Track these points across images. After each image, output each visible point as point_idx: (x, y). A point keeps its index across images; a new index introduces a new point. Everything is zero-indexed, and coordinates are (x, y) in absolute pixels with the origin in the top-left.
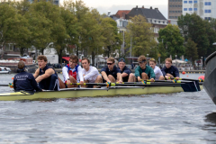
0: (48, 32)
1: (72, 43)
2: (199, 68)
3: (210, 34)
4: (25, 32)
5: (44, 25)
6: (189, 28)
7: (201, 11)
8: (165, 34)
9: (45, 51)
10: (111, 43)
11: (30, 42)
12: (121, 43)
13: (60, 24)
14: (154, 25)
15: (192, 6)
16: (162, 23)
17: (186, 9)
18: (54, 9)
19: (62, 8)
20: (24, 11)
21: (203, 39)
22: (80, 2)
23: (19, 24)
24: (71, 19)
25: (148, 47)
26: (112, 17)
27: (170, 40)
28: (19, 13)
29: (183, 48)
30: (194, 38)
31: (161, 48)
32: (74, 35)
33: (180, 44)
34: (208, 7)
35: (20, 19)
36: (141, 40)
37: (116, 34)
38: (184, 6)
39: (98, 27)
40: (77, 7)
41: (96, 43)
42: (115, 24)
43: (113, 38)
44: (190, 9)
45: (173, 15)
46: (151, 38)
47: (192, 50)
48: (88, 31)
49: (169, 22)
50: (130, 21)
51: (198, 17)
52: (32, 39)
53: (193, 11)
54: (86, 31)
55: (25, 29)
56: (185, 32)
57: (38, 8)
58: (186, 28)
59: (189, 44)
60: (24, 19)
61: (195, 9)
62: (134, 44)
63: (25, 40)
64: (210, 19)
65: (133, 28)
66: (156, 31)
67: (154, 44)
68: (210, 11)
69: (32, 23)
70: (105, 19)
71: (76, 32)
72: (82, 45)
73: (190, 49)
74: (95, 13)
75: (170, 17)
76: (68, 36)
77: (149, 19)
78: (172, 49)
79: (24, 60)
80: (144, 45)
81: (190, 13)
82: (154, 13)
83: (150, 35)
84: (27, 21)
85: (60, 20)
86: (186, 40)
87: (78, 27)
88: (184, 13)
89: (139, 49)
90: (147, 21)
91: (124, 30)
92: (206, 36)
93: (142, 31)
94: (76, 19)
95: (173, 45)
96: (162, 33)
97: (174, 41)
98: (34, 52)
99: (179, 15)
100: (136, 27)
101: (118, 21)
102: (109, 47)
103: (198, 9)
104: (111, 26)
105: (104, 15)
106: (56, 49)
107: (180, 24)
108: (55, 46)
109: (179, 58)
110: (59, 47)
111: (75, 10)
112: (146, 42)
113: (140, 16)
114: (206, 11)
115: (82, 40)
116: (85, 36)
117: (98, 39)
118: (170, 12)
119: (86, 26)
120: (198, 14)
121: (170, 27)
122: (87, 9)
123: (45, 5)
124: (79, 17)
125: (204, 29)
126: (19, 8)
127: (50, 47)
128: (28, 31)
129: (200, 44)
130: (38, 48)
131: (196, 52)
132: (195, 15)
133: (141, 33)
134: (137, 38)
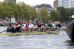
0: (12, 12)
1: (21, 16)
2: (64, 25)
3: (68, 13)
4: (4, 12)
5: (11, 10)
6: (61, 11)
7: (65, 5)
8: (53, 13)
9: (11, 19)
10: (34, 16)
11: (6, 16)
12: (37, 16)
13: (17, 10)
14: (49, 10)
15: (62, 4)
16: (51, 10)
17: (59, 5)
18: (15, 4)
19: (17, 4)
20: (4, 5)
21: (65, 15)
22: (23, 2)
23: (3, 9)
24: (20, 8)
25: (46, 18)
26: (34, 7)
27: (54, 15)
28: (2, 6)
29: (59, 18)
30: (62, 15)
31: (51, 18)
32: (21, 13)
33: (58, 16)
34: (67, 4)
35: (3, 8)
36: (44, 15)
37: (36, 13)
38: (59, 4)
39: (29, 11)
40: (22, 4)
41: (29, 16)
42: (35, 10)
43: (35, 14)
44: (61, 5)
45: (55, 7)
46: (48, 15)
47: (61, 19)
48: (26, 12)
49: (54, 9)
50: (40, 9)
51: (64, 8)
52: (7, 15)
53: (62, 6)
54: (25, 12)
55: (4, 11)
56: (59, 13)
57: (9, 4)
58: (60, 11)
59: (61, 16)
60: (4, 8)
61: (63, 5)
62: (42, 17)
63: (4, 15)
64: (68, 8)
65: (41, 11)
66: (49, 12)
67: (49, 17)
68: (68, 6)
69: (7, 9)
70: (32, 8)
71: (22, 12)
72: (24, 17)
73: (61, 18)
74: (28, 6)
75: (54, 7)
76: (19, 14)
77: (47, 8)
78: (55, 18)
79: (4, 22)
80: (45, 17)
81: (61, 6)
82: (49, 6)
83: (47, 13)
84: (5, 8)
85: (17, 8)
86: (60, 15)
87: (22, 11)
88: (59, 6)
89: (44, 18)
90: (46, 9)
91: (38, 12)
92: (66, 14)
93: (45, 12)
94: (22, 8)
95: (55, 17)
96: (51, 13)
97: (55, 15)
98: (8, 19)
99: (57, 7)
100: (43, 11)
101: (36, 9)
102: (33, 18)
103: (64, 5)
104: (34, 10)
105: (32, 7)
106: (15, 18)
107: (58, 10)
108: (15, 17)
109: (57, 21)
110: (16, 17)
111: (22, 5)
112: (46, 16)
113: (44, 7)
114: (67, 6)
115: (24, 15)
116: (25, 14)
117: (30, 15)
118: (54, 6)
119: (25, 10)
120: (64, 6)
121: (54, 11)
122: (26, 5)
123: (11, 3)
124: (23, 7)
125: (66, 12)
126: (2, 4)
127: (13, 17)
128: (6, 12)
129: (64, 17)
130: (9, 18)
131: (63, 19)
132: (63, 7)
133: (44, 13)
134: (43, 14)
